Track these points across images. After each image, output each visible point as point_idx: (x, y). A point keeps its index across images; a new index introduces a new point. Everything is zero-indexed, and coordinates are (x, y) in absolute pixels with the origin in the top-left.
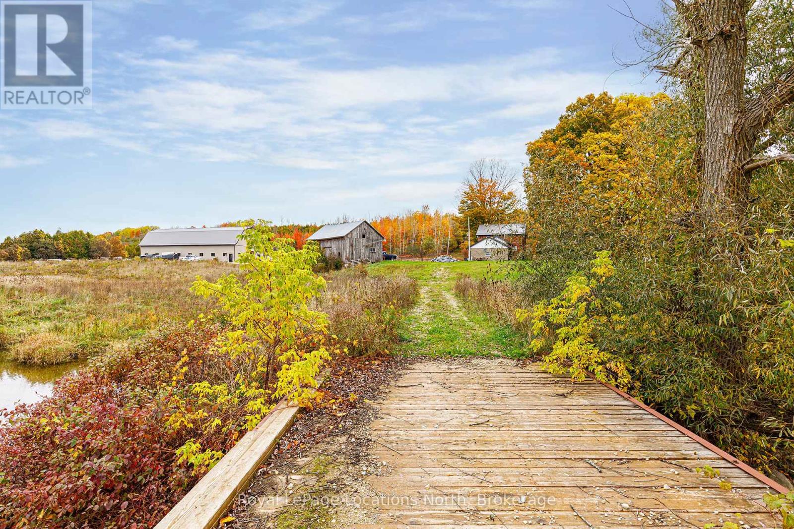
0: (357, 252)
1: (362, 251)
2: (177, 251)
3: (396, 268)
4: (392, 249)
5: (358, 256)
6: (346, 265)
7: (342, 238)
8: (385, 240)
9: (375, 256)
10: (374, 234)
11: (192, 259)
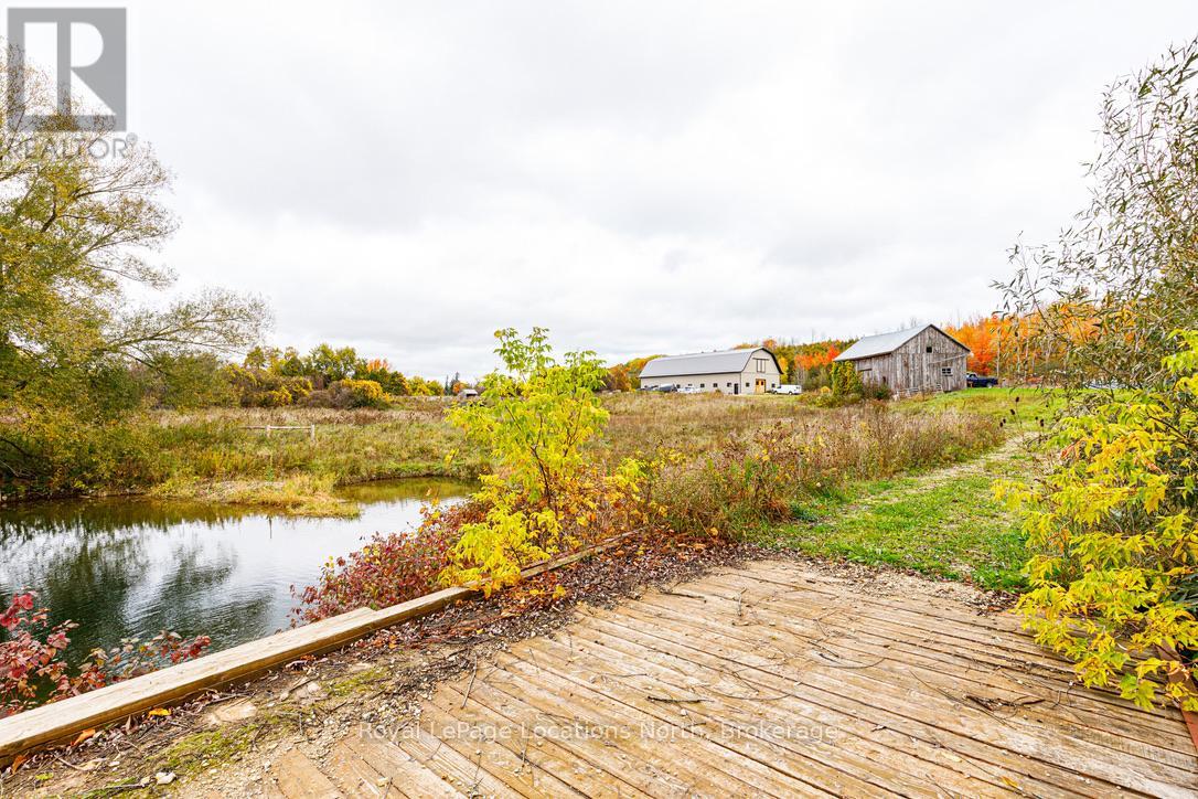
0: (917, 375)
1: (925, 374)
2: (675, 382)
3: (989, 400)
4: (1000, 369)
5: (917, 383)
6: (895, 397)
7: (889, 354)
8: (972, 354)
9: (951, 382)
10: (949, 344)
11: (691, 391)
